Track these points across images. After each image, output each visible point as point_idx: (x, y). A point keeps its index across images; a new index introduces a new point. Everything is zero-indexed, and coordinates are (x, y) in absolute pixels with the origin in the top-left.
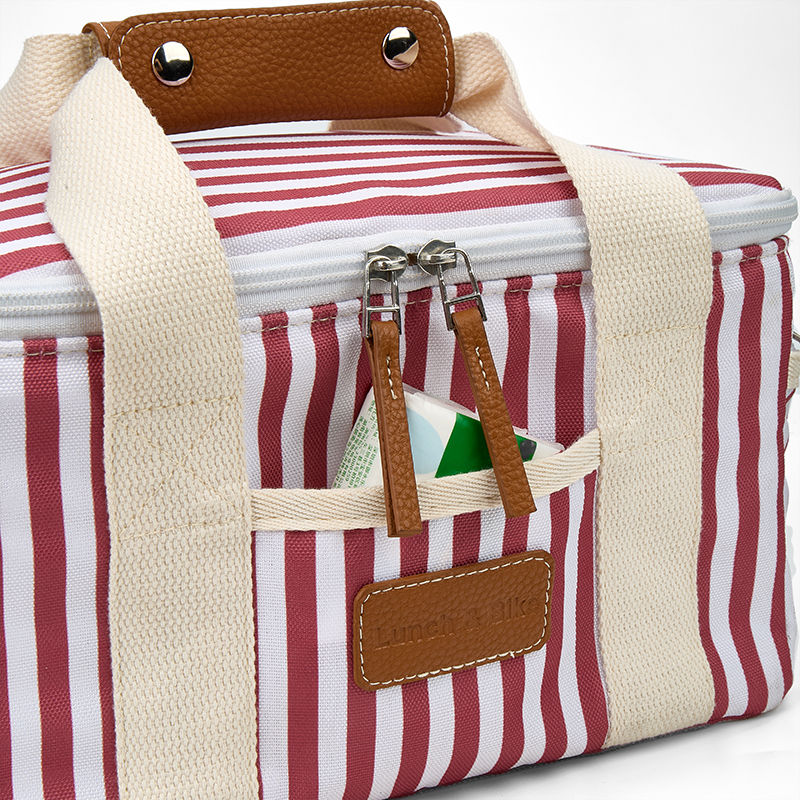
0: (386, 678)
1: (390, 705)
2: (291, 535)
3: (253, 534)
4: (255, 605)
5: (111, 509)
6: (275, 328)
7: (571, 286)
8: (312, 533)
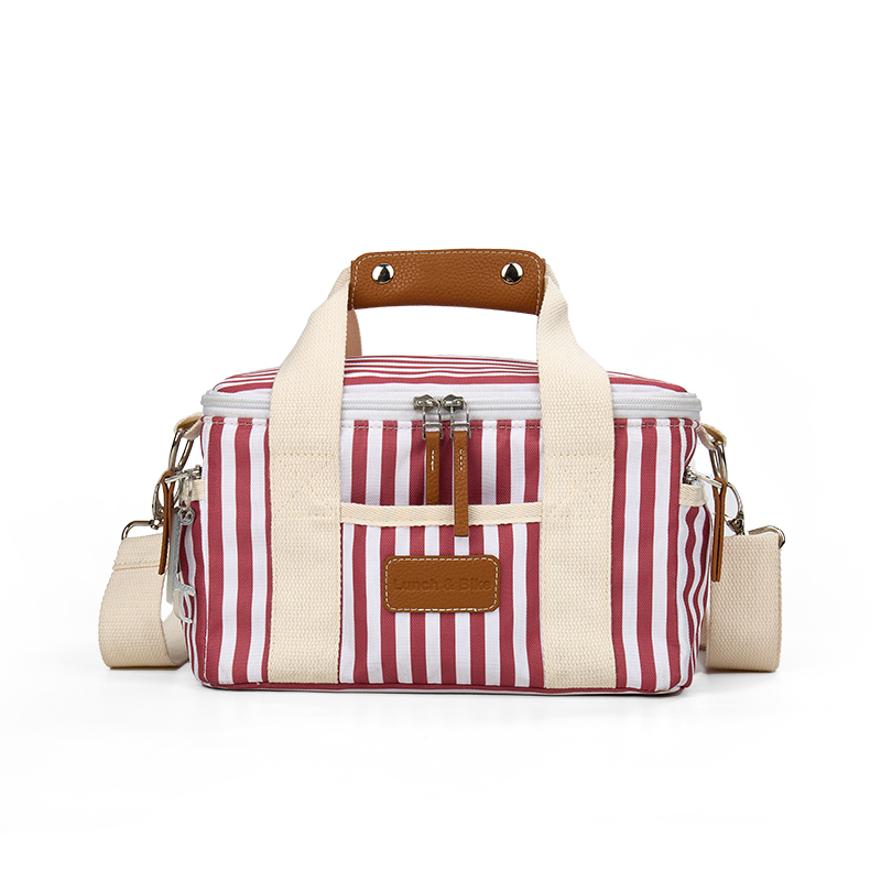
0: (402, 607)
1: (403, 622)
2: (357, 526)
3: (342, 524)
4: (341, 562)
5: (272, 501)
6: (361, 428)
7: (533, 428)
8: (366, 526)
